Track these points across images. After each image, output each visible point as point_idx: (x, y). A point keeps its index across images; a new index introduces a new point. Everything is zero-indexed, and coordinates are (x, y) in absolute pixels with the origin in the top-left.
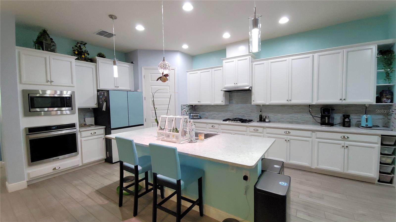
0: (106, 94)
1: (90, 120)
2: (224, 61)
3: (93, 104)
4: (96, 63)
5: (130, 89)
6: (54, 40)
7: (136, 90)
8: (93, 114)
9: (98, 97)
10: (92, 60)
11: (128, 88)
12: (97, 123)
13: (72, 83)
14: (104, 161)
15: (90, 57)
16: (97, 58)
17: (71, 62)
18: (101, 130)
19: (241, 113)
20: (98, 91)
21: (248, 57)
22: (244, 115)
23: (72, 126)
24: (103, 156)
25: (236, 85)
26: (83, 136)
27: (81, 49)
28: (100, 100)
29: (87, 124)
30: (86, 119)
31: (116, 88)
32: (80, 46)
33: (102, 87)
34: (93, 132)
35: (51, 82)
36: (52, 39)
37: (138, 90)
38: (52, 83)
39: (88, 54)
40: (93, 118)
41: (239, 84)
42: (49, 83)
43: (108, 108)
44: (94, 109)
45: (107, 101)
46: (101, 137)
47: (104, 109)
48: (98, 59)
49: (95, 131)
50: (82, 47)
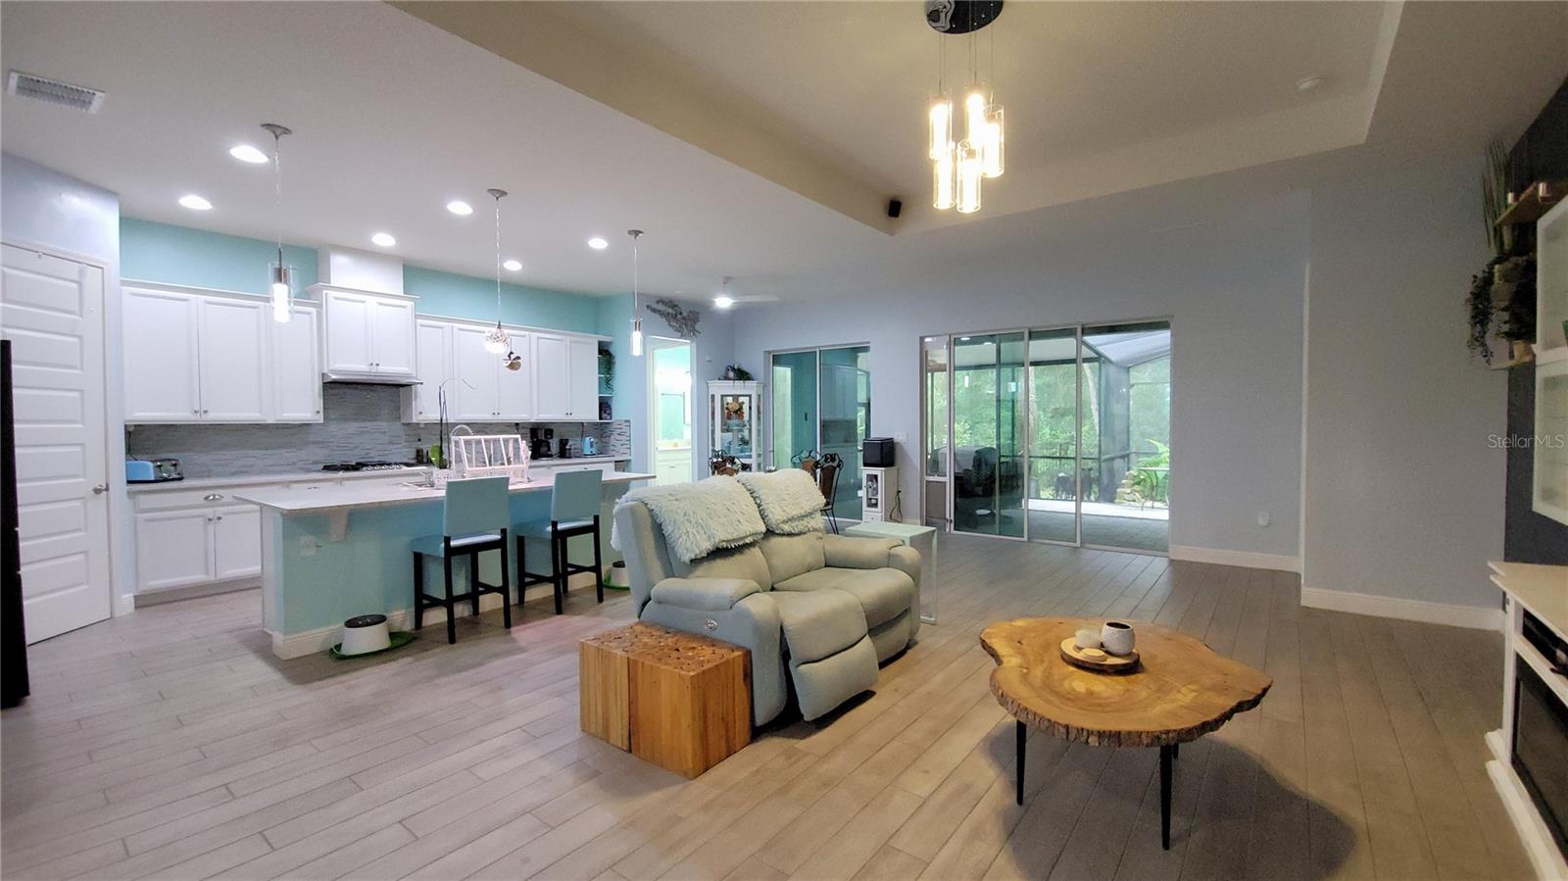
2: (329, 294)
19: (357, 447)
21: (397, 301)
22: (368, 454)
25: (374, 369)
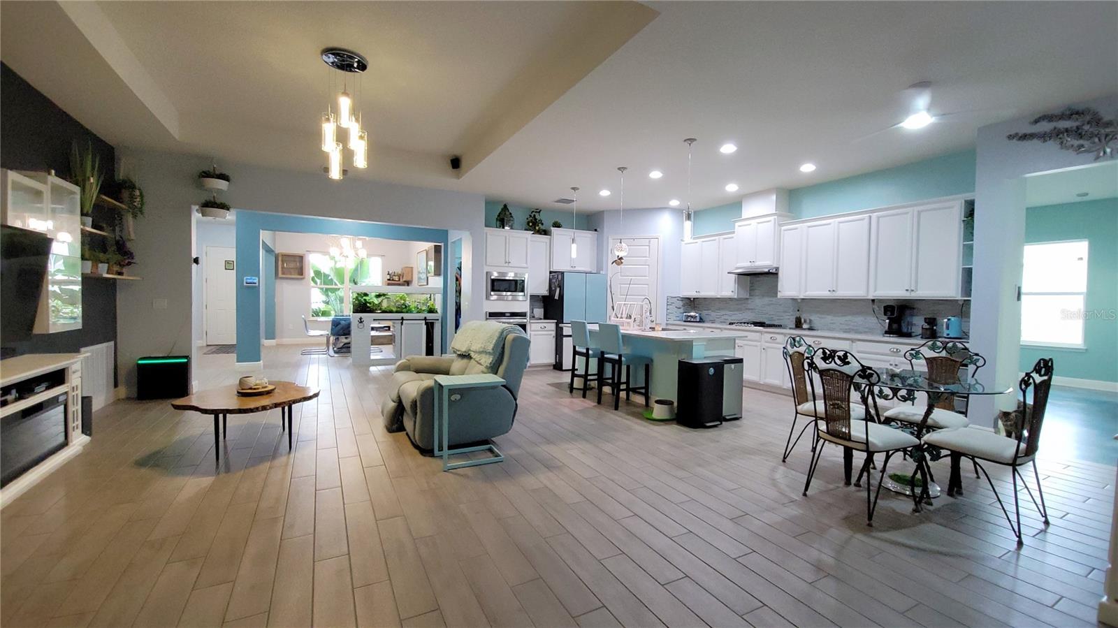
0: (560, 277)
1: (539, 312)
2: (737, 224)
3: (544, 291)
4: (550, 235)
5: (590, 270)
6: (513, 215)
7: (598, 273)
8: (542, 304)
9: (550, 280)
10: (546, 232)
11: (588, 269)
12: (547, 316)
13: (526, 263)
14: (552, 368)
15: (543, 227)
16: (552, 228)
17: (527, 239)
18: (551, 325)
20: (551, 272)
21: (772, 218)
23: (523, 315)
24: (551, 359)
25: (753, 265)
26: (532, 329)
27: (536, 219)
28: (553, 286)
29: (536, 317)
30: (535, 310)
31: (572, 269)
32: (534, 215)
33: (555, 268)
34: (542, 325)
35: (509, 262)
36: (511, 214)
37: (601, 272)
38: (510, 265)
39: (542, 224)
40: (543, 310)
41: (759, 263)
42: (507, 265)
43: (561, 296)
44: (544, 297)
45: (561, 287)
46: (551, 335)
47: (556, 297)
48: (554, 230)
49: (545, 325)
50: (537, 217)
